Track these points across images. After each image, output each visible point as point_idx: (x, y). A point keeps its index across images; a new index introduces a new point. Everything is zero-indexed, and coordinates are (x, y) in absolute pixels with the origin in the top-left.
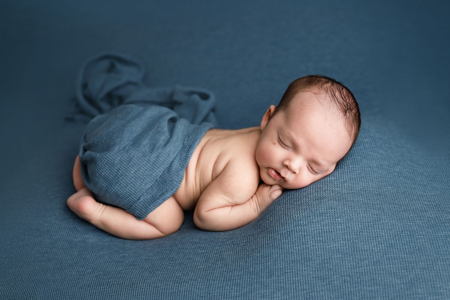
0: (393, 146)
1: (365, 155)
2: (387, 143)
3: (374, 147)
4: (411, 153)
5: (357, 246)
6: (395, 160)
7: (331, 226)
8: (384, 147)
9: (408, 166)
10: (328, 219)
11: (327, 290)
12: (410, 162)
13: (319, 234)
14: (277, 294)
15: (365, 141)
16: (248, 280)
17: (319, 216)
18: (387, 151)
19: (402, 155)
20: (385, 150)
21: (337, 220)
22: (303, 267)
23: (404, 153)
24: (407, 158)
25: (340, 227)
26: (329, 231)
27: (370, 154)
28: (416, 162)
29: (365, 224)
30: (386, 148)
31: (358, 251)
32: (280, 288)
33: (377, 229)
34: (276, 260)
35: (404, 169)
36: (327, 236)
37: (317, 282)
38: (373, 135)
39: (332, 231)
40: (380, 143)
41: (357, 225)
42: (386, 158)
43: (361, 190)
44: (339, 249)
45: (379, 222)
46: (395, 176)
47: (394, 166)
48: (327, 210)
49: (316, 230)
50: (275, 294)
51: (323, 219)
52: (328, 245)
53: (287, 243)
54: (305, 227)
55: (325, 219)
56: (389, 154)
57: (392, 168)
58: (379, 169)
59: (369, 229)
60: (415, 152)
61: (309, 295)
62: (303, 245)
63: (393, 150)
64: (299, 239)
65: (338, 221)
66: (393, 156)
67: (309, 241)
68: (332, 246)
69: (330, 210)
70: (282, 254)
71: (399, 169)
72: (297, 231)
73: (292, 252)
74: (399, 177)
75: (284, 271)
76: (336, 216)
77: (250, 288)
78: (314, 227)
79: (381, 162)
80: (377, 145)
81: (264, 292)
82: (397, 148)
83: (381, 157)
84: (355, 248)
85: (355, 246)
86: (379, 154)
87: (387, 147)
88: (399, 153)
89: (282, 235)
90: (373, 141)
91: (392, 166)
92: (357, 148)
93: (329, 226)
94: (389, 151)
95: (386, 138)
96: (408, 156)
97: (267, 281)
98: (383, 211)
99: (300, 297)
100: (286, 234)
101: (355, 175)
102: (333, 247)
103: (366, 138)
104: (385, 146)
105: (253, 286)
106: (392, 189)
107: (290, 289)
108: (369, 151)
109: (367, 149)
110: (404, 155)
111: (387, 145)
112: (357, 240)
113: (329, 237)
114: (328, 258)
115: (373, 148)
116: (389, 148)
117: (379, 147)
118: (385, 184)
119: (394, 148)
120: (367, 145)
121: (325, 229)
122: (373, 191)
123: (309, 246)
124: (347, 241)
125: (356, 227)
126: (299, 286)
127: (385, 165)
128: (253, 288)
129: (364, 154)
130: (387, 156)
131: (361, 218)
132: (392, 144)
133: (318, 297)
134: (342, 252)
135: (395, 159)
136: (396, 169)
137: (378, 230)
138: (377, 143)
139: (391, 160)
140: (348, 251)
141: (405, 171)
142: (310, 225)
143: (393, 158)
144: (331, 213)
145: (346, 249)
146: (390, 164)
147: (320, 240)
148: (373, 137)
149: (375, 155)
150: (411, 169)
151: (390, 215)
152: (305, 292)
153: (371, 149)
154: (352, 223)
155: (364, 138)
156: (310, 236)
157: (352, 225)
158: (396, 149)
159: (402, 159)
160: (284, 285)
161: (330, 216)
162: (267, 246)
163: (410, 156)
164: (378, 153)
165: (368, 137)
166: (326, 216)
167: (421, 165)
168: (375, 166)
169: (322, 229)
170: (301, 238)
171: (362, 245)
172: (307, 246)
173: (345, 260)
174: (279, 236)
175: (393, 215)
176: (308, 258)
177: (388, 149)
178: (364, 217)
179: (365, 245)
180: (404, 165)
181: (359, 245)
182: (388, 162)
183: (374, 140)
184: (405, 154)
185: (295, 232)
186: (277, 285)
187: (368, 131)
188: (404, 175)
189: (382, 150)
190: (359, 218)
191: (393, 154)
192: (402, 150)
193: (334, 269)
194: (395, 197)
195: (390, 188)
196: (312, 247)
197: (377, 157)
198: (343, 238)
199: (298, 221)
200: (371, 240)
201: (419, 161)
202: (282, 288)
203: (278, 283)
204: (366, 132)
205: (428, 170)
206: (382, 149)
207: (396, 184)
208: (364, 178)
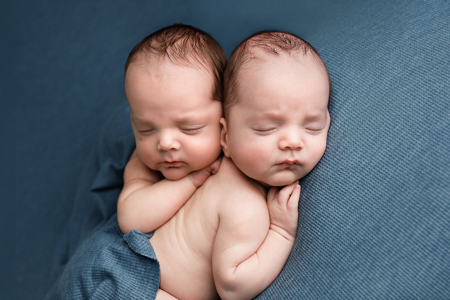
0: (381, 23)
1: (363, 55)
2: (373, 26)
3: (364, 41)
4: (403, 12)
5: (436, 130)
6: (396, 33)
7: (395, 140)
8: (373, 32)
9: (412, 25)
10: (386, 137)
11: (444, 188)
12: (411, 20)
13: (391, 156)
14: (400, 237)
15: (350, 43)
16: (362, 254)
17: (375, 143)
18: (380, 33)
19: (397, 21)
20: (377, 33)
21: (395, 130)
22: (403, 195)
23: (397, 19)
24: (406, 19)
25: (404, 133)
26: (398, 145)
27: (367, 50)
28: (416, 14)
29: (424, 108)
30: (376, 32)
31: (441, 133)
32: (397, 230)
33: (440, 101)
34: (372, 215)
35: (413, 30)
36: (400, 151)
37: (428, 191)
38: (351, 32)
39: (400, 143)
40: (366, 33)
41: (418, 115)
42: (385, 38)
43: (391, 85)
44: (422, 150)
45: (437, 93)
46: (410, 44)
47: (401, 37)
48: (376, 131)
49: (385, 156)
50: (398, 239)
51: (381, 142)
52: (409, 156)
53: (368, 193)
54: (372, 164)
55: (383, 140)
56: (384, 33)
57: (400, 41)
58: (389, 54)
59: (433, 107)
60: (407, 8)
61: (431, 208)
62: (385, 179)
63: (385, 25)
64: (376, 179)
65: (397, 129)
66: (390, 30)
67: (387, 171)
68: (413, 154)
69: (381, 128)
70: (372, 205)
71: (408, 35)
72: (367, 175)
73: (380, 195)
74: (415, 41)
75: (387, 215)
76: (391, 127)
77: (371, 257)
78: (379, 156)
79: (384, 46)
80: (365, 36)
81: (386, 248)
82: (386, 20)
83: (380, 42)
84: (436, 134)
85: (434, 132)
86: (375, 43)
87: (376, 29)
88: (392, 23)
89: (355, 191)
90: (358, 37)
91: (398, 39)
92: (347, 55)
93: (393, 142)
94: (381, 30)
95: (366, 23)
96: (404, 17)
97: (380, 237)
98: (430, 81)
99: (424, 218)
100: (359, 186)
101: (371, 80)
102: (415, 153)
103: (348, 41)
104: (374, 30)
105: (370, 253)
106: (419, 57)
107: (408, 222)
108: (363, 49)
109: (359, 49)
110: (400, 20)
111: (374, 27)
112: (431, 127)
113: (402, 150)
114: (419, 166)
115: (364, 43)
116: (379, 28)
117: (368, 37)
118: (408, 59)
119: (383, 24)
120: (355, 45)
121: (392, 147)
122: (403, 75)
123: (392, 174)
124: (422, 137)
125: (420, 118)
126: (414, 210)
127: (391, 45)
128: (373, 255)
129: (360, 55)
130: (384, 36)
131: (416, 106)
132: (378, 22)
133: (440, 202)
134: (427, 149)
135: (395, 31)
136: (406, 38)
137: (442, 100)
138: (363, 35)
139: (391, 36)
140: (432, 143)
141: (414, 31)
142: (374, 158)
143: (392, 32)
144: (384, 130)
145: (429, 143)
146: (394, 40)
147: (397, 161)
148: (354, 34)
149: (372, 46)
150: (419, 24)
151: (440, 78)
152: (424, 210)
153: (363, 45)
154: (412, 118)
155: (346, 42)
156: (383, 167)
157: (414, 120)
158: (387, 23)
159: (401, 25)
160: (399, 224)
161: (385, 133)
162: (349, 213)
163: (406, 15)
164: (373, 42)
165: (349, 38)
166: (381, 136)
167: (424, 12)
168: (383, 55)
169: (390, 150)
170: (378, 176)
171: (440, 125)
172: (390, 177)
173: (436, 151)
174: (353, 193)
175: (443, 76)
176: (400, 184)
177: (378, 30)
178: (418, 104)
179: (442, 122)
180: (408, 28)
181: (437, 128)
182: (390, 40)
183: (358, 35)
184: (399, 18)
185: (367, 177)
186: (392, 231)
187: (343, 32)
188: (418, 36)
189: (374, 37)
190: (414, 109)
191: (388, 29)
192: (392, 18)
193: (434, 167)
194: (430, 60)
195: (417, 57)
196: (395, 173)
197: (376, 47)
198: (416, 138)
199: (359, 165)
200: (443, 113)
201: (419, 10)
202: (399, 228)
203: (391, 228)
204: (342, 35)
205: (435, 10)
206: (373, 35)
207: (419, 50)
208: (383, 74)
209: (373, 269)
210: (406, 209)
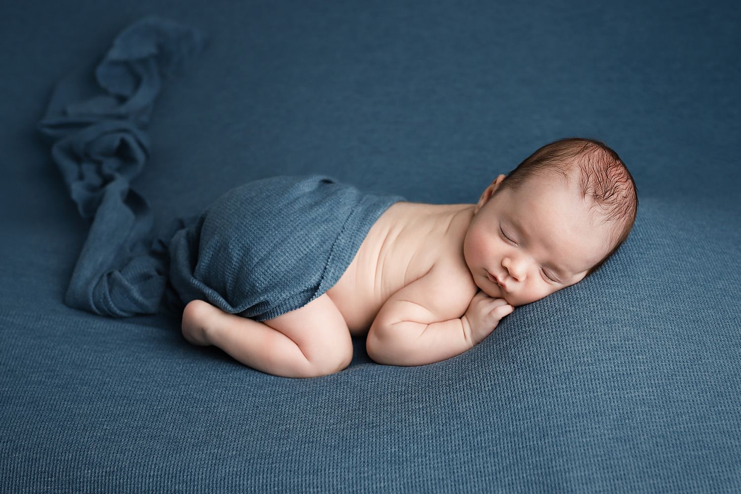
209: (507, 470)
210: (584, 440)
